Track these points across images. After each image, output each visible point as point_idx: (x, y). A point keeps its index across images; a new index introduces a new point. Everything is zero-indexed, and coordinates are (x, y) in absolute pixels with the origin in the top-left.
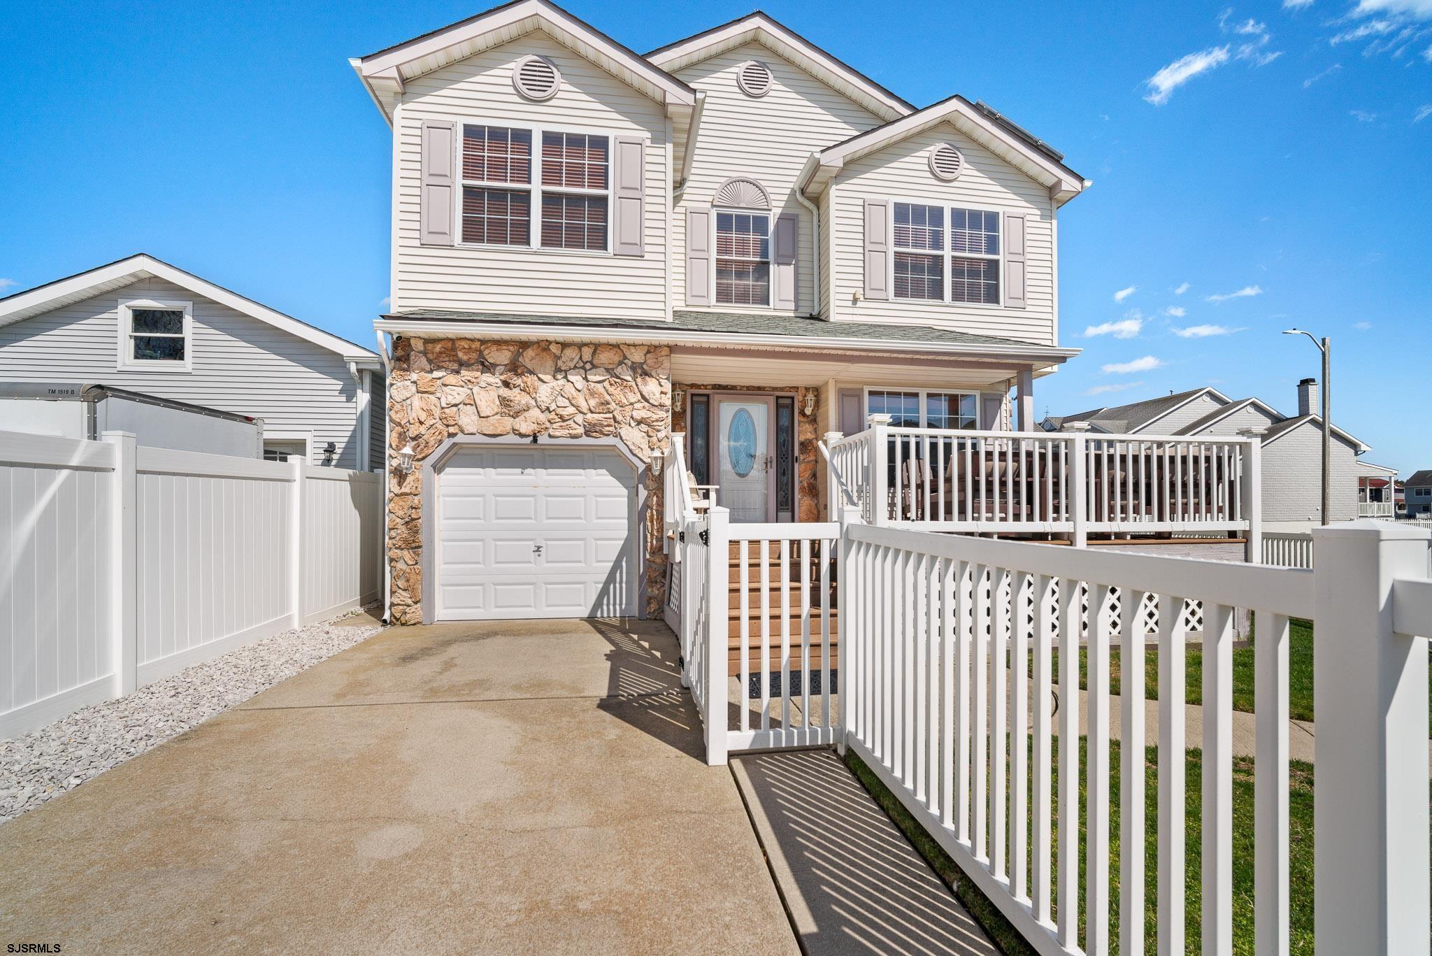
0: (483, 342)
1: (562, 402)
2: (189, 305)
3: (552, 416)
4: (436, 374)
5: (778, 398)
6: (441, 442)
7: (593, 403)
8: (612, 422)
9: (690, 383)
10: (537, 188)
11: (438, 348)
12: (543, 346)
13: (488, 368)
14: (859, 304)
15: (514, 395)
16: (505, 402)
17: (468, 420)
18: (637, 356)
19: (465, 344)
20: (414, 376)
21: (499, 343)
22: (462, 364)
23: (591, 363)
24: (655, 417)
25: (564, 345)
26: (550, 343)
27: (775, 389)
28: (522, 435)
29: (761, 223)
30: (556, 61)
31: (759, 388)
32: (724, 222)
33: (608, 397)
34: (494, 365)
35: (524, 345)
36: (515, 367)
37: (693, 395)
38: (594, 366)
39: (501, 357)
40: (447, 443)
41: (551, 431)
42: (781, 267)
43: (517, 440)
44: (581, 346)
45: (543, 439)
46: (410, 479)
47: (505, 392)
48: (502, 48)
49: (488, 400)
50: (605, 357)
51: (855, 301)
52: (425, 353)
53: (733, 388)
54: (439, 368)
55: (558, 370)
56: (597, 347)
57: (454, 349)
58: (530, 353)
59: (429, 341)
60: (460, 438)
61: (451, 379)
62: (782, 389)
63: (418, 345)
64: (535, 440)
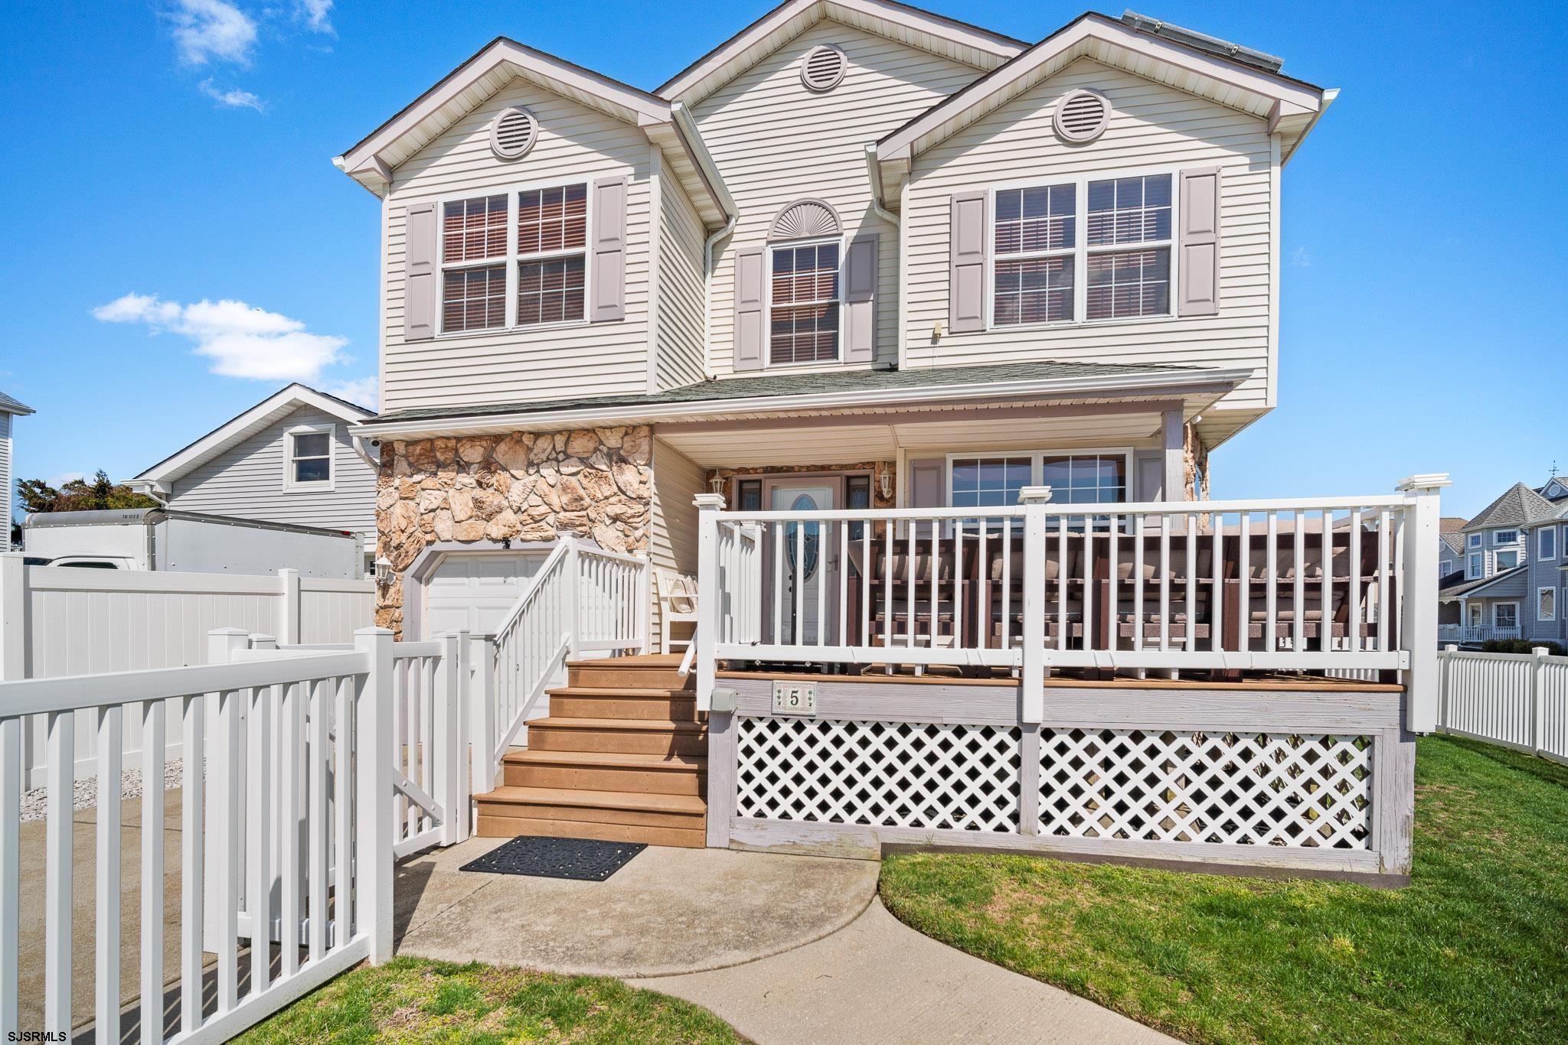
0: (458, 439)
1: (534, 500)
2: (332, 426)
3: (524, 517)
4: (417, 478)
5: (849, 478)
6: (419, 551)
7: (565, 499)
8: (585, 520)
9: (736, 467)
10: (512, 258)
11: (418, 449)
12: (515, 437)
13: (462, 467)
14: (941, 342)
15: (489, 497)
16: (478, 504)
17: (443, 526)
18: (613, 441)
19: (440, 444)
20: (397, 482)
21: (473, 438)
22: (441, 465)
23: (565, 453)
24: (630, 512)
25: (537, 435)
26: (522, 433)
27: (843, 467)
28: (495, 541)
29: (829, 254)
30: (533, 108)
31: (823, 468)
32: (782, 261)
33: (582, 492)
34: (468, 464)
35: (497, 438)
36: (489, 465)
37: (741, 482)
38: (568, 457)
39: (473, 454)
40: (426, 551)
41: (522, 536)
42: (854, 305)
43: (490, 545)
44: (553, 434)
45: (515, 544)
46: (392, 590)
47: (478, 493)
48: (480, 108)
49: (461, 504)
50: (579, 445)
51: (935, 338)
52: (406, 457)
53: (790, 469)
54: (419, 471)
55: (531, 464)
56: (570, 433)
57: (433, 450)
58: (502, 447)
59: (410, 443)
60: (438, 546)
61: (429, 482)
62: (853, 466)
63: (400, 449)
64: (507, 546)
